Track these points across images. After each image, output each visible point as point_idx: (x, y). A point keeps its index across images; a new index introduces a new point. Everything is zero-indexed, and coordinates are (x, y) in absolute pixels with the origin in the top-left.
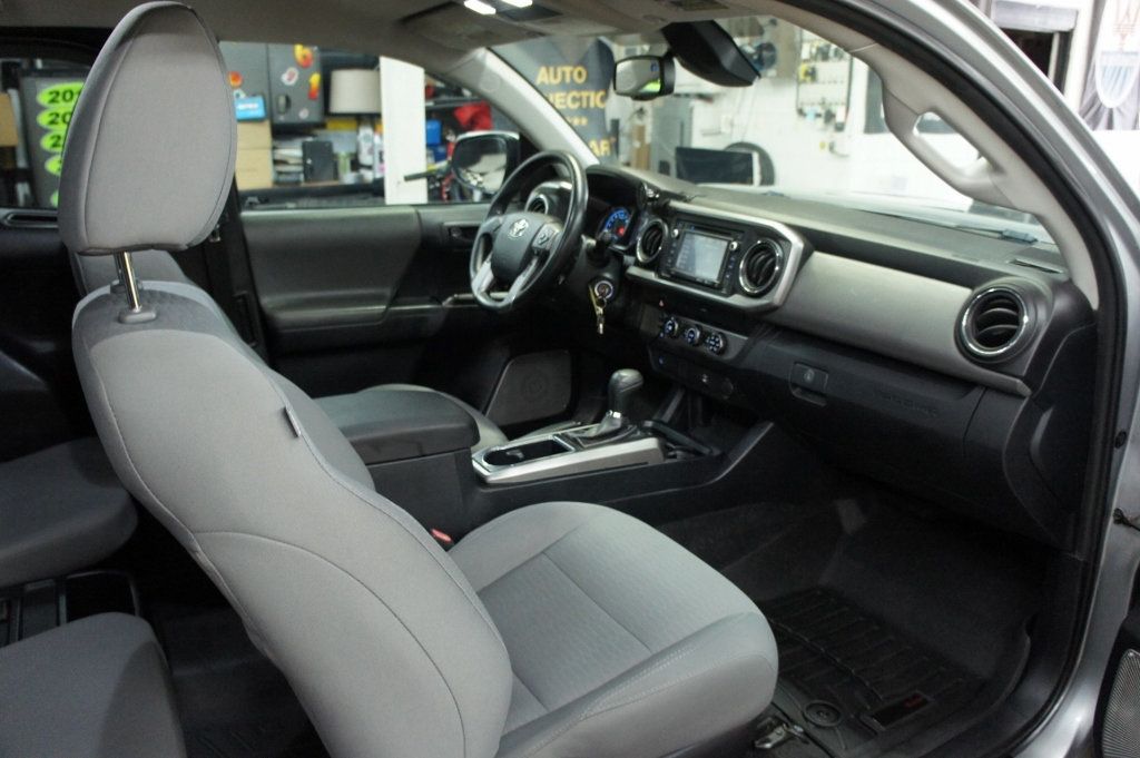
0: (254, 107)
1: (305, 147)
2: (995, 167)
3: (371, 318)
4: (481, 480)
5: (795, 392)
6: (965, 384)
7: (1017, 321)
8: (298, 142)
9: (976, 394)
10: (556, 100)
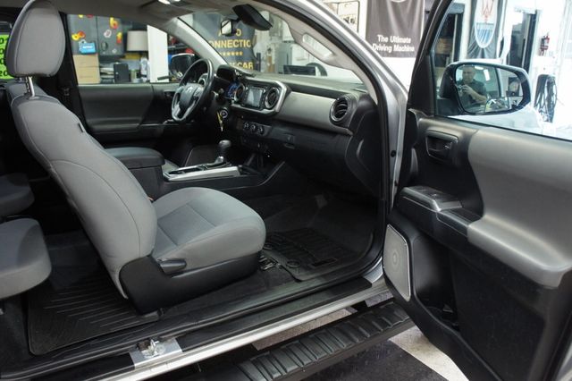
0: (91, 48)
1: (115, 66)
2: (334, 54)
3: (133, 129)
4: (166, 180)
5: (286, 145)
6: (334, 133)
7: (346, 108)
8: (112, 65)
9: (338, 137)
10: (227, 44)
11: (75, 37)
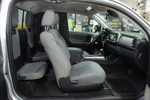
0: (80, 23)
1: (86, 28)
3: (81, 43)
4: (83, 58)
5: (119, 52)
6: (132, 50)
7: (136, 42)
8: (85, 28)
10: (115, 24)
11: (77, 21)
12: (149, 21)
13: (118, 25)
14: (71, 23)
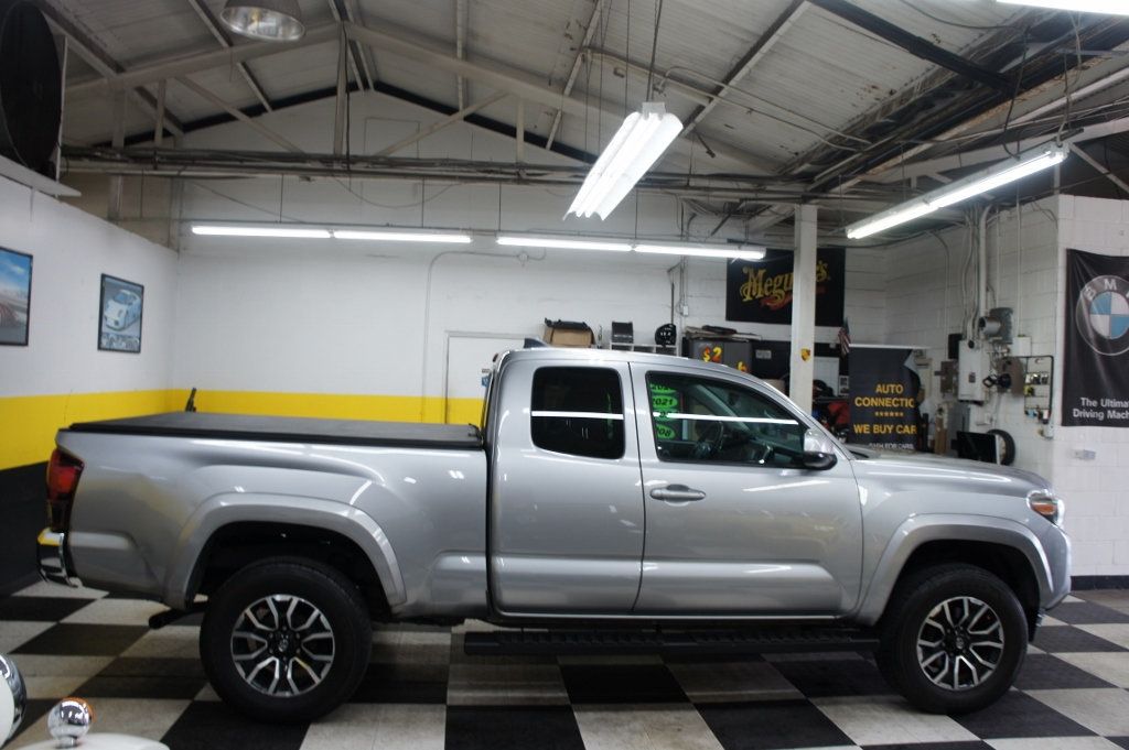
10: (886, 402)
12: (1026, 393)
13: (900, 409)
14: (669, 398)
